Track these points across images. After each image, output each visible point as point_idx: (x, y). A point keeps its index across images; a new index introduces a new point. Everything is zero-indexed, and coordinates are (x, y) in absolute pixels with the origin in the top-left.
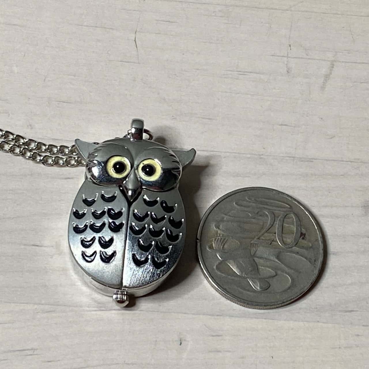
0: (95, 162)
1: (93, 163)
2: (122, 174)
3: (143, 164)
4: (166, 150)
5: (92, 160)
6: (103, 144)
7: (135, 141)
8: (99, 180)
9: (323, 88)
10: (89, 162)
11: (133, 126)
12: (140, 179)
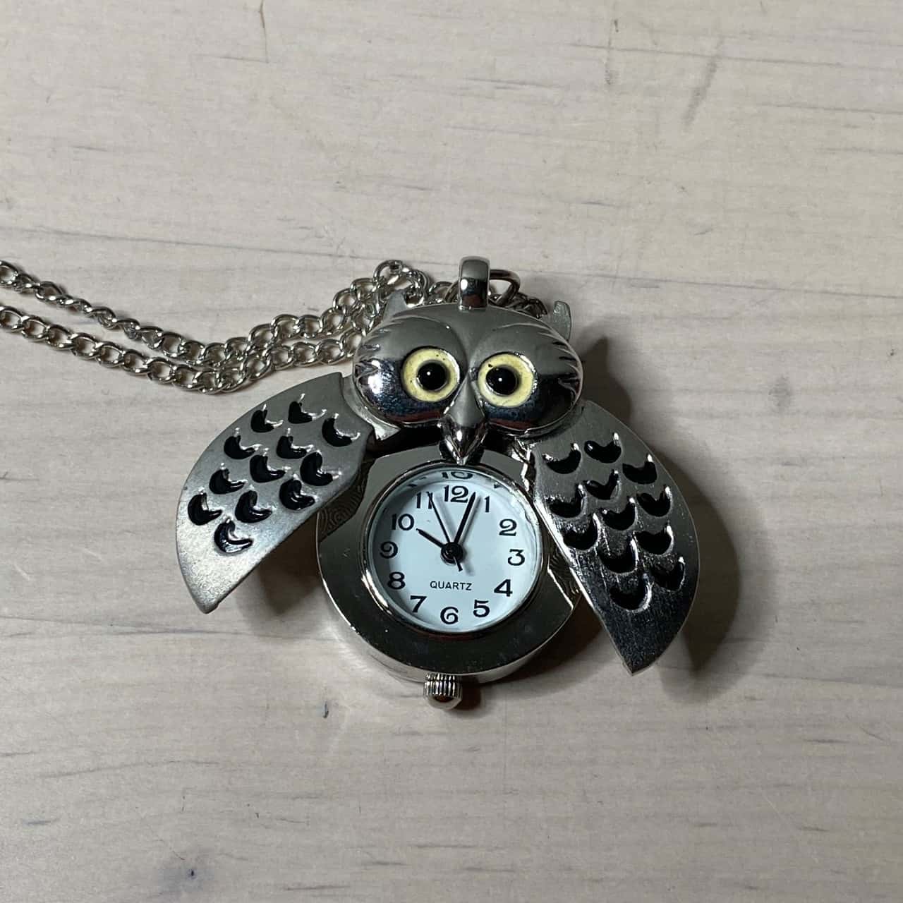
0: (376, 363)
1: (371, 366)
2: (441, 393)
3: (490, 366)
4: (544, 331)
5: (367, 358)
6: (393, 321)
7: (470, 311)
8: (384, 406)
10: (361, 364)
11: (464, 275)
12: (484, 403)
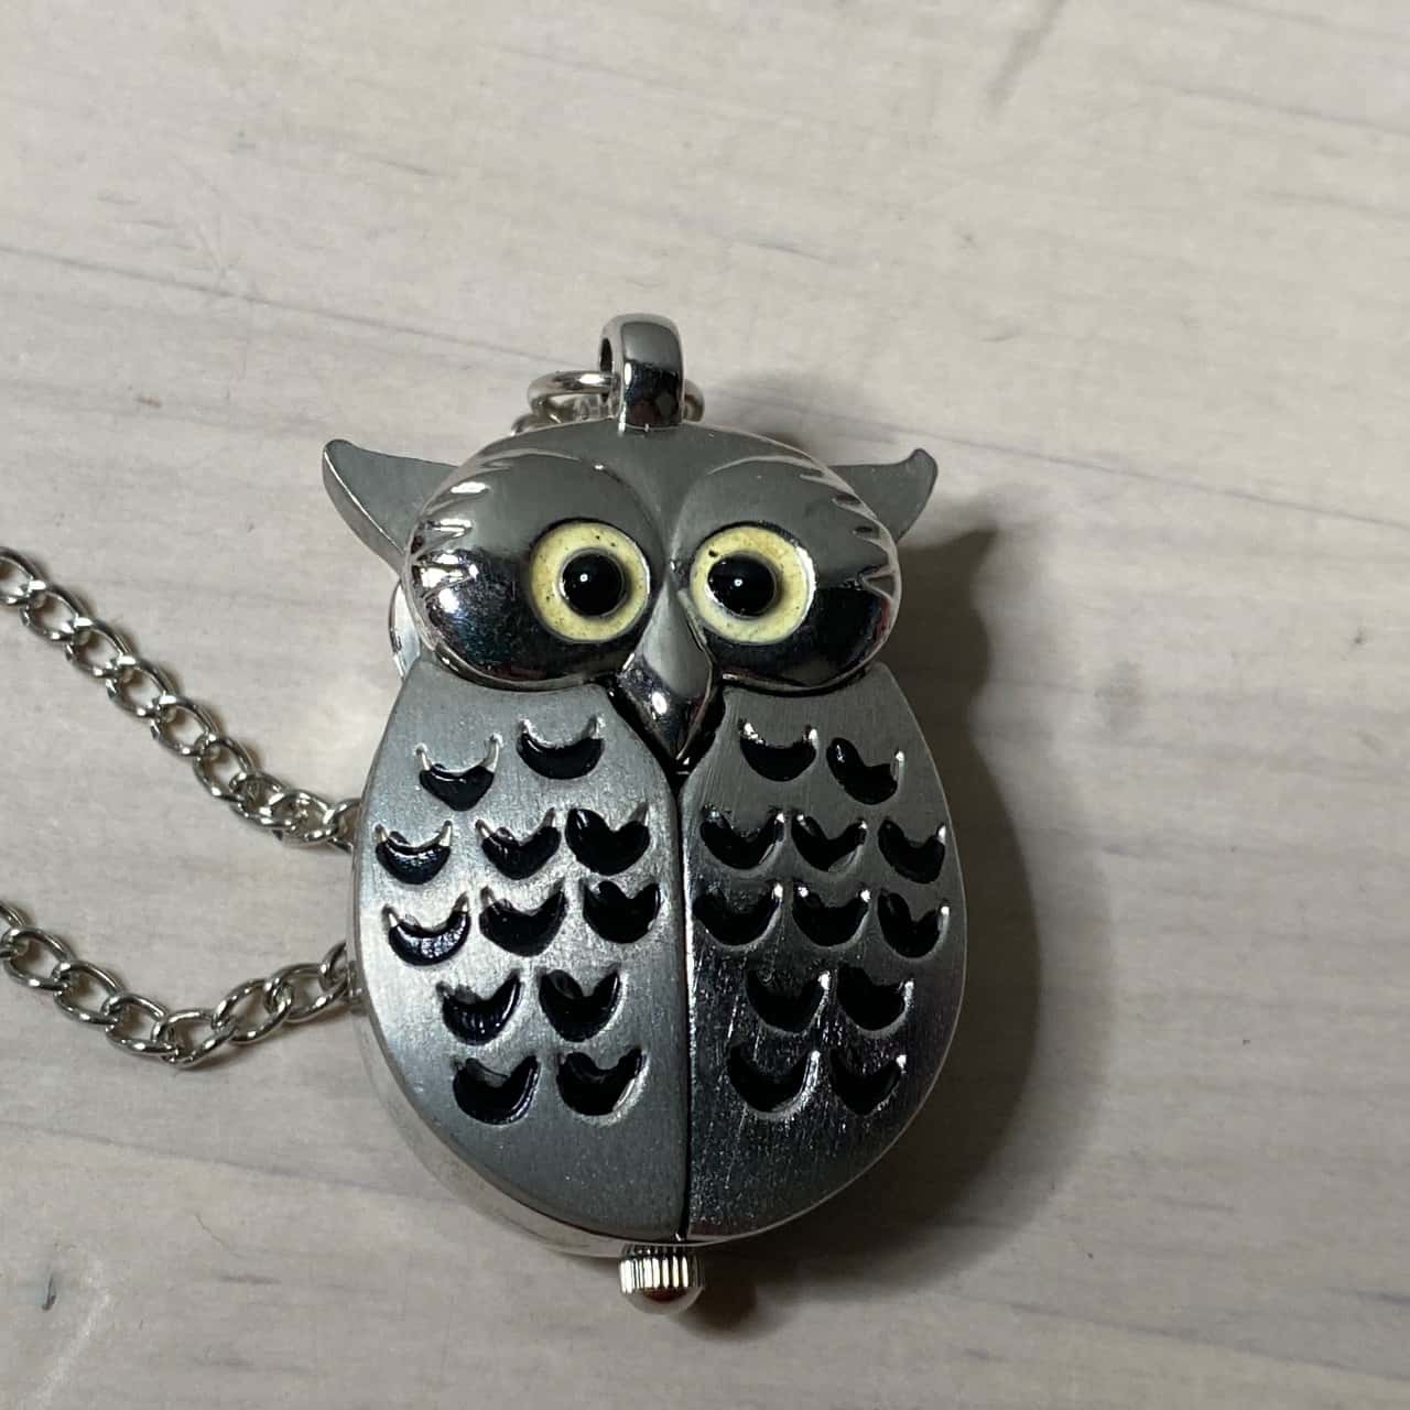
9: (997, 92)
12: (708, 637)
